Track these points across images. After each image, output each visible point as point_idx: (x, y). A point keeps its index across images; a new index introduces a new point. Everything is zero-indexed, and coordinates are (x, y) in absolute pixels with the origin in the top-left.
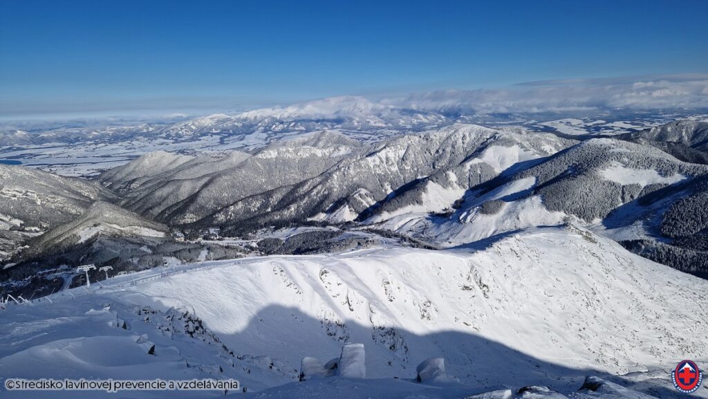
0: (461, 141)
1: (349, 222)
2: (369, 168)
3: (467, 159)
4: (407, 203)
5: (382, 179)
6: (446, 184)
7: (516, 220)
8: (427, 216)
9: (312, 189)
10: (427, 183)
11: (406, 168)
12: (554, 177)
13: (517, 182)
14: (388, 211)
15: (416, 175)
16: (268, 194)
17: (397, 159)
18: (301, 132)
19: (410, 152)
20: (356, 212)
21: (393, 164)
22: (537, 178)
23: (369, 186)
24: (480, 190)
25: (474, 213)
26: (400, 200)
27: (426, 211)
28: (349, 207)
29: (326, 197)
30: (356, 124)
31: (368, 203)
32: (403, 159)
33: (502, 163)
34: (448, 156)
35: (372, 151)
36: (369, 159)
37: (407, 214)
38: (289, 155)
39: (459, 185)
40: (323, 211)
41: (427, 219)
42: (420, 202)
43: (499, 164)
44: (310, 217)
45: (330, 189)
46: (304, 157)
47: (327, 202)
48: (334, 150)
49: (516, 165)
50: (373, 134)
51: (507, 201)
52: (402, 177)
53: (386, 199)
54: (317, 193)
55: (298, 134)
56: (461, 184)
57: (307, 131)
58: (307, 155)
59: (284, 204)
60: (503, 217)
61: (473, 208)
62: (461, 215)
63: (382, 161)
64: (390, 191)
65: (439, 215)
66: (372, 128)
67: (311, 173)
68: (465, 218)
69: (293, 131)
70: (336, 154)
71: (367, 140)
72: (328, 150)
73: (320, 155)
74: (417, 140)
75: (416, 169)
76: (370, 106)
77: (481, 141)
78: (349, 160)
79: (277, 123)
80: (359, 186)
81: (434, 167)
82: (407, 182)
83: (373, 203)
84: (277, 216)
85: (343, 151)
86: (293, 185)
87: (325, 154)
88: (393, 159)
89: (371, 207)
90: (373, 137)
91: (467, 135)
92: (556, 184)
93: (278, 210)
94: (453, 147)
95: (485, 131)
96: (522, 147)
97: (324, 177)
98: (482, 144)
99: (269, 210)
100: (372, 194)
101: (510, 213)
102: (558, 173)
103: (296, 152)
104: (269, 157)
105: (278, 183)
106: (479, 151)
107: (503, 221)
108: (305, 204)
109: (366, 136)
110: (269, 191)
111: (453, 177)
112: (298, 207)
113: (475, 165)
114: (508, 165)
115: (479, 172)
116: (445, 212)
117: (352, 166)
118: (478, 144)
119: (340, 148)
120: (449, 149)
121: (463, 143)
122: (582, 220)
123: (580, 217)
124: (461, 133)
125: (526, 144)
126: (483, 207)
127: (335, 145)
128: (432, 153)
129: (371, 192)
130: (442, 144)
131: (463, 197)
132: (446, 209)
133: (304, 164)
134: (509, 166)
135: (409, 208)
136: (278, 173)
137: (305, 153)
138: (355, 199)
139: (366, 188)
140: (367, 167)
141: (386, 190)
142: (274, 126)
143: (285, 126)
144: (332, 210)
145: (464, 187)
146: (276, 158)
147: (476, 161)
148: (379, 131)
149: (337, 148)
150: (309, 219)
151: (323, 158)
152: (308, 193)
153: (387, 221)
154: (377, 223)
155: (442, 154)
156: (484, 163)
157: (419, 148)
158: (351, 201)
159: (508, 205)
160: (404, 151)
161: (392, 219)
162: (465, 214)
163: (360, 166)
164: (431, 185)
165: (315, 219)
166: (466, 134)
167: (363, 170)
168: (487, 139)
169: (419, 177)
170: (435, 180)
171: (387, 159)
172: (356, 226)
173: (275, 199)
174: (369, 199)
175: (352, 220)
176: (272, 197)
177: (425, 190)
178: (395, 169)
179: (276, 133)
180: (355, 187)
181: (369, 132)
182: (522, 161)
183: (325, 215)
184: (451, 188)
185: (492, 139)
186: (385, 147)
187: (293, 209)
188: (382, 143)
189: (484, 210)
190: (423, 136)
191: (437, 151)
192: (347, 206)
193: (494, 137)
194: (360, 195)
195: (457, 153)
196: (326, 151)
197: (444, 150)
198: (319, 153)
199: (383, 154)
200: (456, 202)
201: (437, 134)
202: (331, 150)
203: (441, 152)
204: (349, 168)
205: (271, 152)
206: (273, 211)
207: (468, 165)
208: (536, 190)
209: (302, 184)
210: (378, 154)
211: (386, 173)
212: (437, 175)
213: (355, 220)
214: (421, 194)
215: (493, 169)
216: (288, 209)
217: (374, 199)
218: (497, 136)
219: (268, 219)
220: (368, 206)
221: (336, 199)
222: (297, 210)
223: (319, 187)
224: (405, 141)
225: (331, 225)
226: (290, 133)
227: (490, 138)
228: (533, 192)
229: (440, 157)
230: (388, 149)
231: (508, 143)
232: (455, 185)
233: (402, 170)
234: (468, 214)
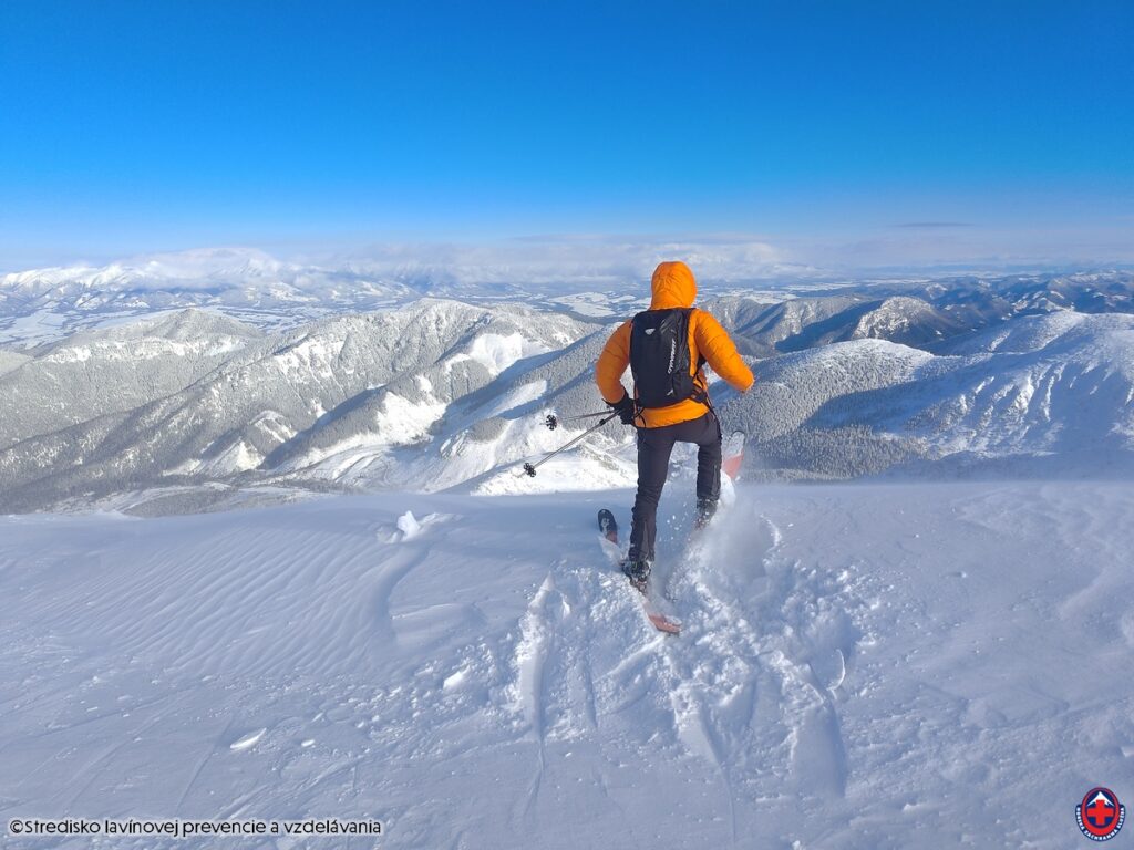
0: (433, 326)
1: (249, 472)
2: (281, 374)
3: (447, 354)
4: (352, 432)
5: (307, 392)
6: (415, 396)
7: (524, 446)
8: (387, 449)
9: (170, 417)
10: (384, 397)
11: (348, 372)
12: (571, 379)
13: (521, 389)
14: (320, 447)
15: (366, 384)
16: (76, 432)
17: (330, 357)
18: (140, 311)
19: (352, 344)
20: (261, 452)
21: (323, 366)
22: (549, 381)
23: (283, 406)
24: (469, 404)
25: (461, 440)
26: (340, 426)
27: (385, 442)
28: (247, 447)
29: (198, 430)
30: (250, 297)
31: (282, 435)
32: (340, 357)
33: (499, 361)
34: (417, 350)
35: (284, 344)
36: (280, 359)
37: (353, 449)
38: (117, 356)
39: (437, 397)
40: (195, 456)
41: (388, 455)
42: (374, 429)
43: (494, 362)
44: (168, 467)
45: (207, 415)
46: (150, 357)
47: (201, 439)
48: (211, 344)
49: (519, 363)
50: (285, 315)
51: (510, 419)
52: (341, 386)
53: (314, 426)
54: (181, 424)
55: (133, 315)
56: (439, 396)
57: (152, 310)
58: (155, 354)
59: (112, 447)
60: (504, 443)
61: (460, 432)
62: (442, 444)
63: (303, 362)
64: (321, 413)
65: (406, 447)
66: (280, 304)
67: (164, 387)
68: (449, 449)
69: (123, 309)
70: (214, 351)
71: (273, 324)
72: (197, 344)
73: (181, 353)
74: (363, 324)
75: (364, 374)
76: (275, 265)
77: (466, 326)
78: (242, 362)
79: (87, 295)
80: (263, 407)
81: (394, 370)
82: (350, 396)
83: (292, 435)
84: (97, 473)
85: (228, 345)
86: (130, 412)
87: (191, 351)
88: (322, 358)
89: (289, 441)
90: (285, 319)
91: (443, 316)
92: (574, 390)
93: (100, 460)
94: (423, 335)
95: (471, 311)
96: (526, 336)
97: (192, 394)
98: (467, 331)
99: (80, 461)
100: (288, 418)
101: (514, 436)
102: (576, 374)
103: (132, 349)
104: (73, 360)
105: (96, 408)
106: (464, 342)
107: (506, 449)
108: (155, 445)
109: (272, 318)
110: (76, 425)
111: (425, 384)
112: (142, 452)
113: (459, 364)
114: (509, 362)
115: (466, 375)
116: (416, 442)
117: (248, 371)
118: (461, 331)
119: (221, 340)
120: (416, 340)
121: (438, 329)
122: (611, 439)
123: (607, 435)
124: (433, 313)
125: (530, 331)
126: (474, 429)
127: (211, 335)
128: (390, 346)
129: (288, 416)
130: (404, 332)
131: (444, 416)
132: (417, 437)
133: (150, 371)
134: (509, 365)
135: (355, 440)
136: (94, 391)
137: (150, 350)
138: (257, 430)
139: (277, 410)
140: (276, 373)
141: (314, 412)
142: (80, 301)
143: (105, 300)
144: (213, 453)
145: (444, 400)
146: (89, 362)
147: (460, 358)
148: (296, 309)
149: (217, 342)
150: (166, 473)
151: (189, 357)
152: (162, 424)
153: (319, 463)
154: (302, 469)
155: (406, 348)
156: (473, 361)
157: (367, 339)
158: (249, 434)
159: (511, 423)
160: (341, 344)
161: (327, 460)
162: (448, 442)
163: (263, 372)
164: (392, 401)
165: (180, 471)
166: (442, 313)
167: (270, 379)
168: (475, 323)
169: (371, 387)
170: (396, 389)
171: (313, 358)
172: (263, 477)
173: (90, 441)
174: (284, 429)
175: (253, 468)
176: (84, 437)
177: (382, 408)
178: (327, 374)
179: (85, 313)
180: (256, 409)
181: (277, 310)
182: (527, 356)
183: (199, 462)
184: (423, 403)
185: (482, 323)
186: (306, 338)
187: (131, 456)
188: (303, 330)
189: (479, 435)
190: (371, 319)
191: (398, 344)
192: (242, 444)
193: (483, 319)
194: (268, 423)
195: (429, 345)
196: (195, 347)
197: (408, 342)
198: (179, 349)
199: (304, 349)
200: (434, 424)
201: (396, 315)
202: (204, 344)
203: (403, 344)
204: (241, 376)
205: (76, 350)
206: (87, 462)
207: (448, 365)
208: (548, 399)
209: (149, 408)
210: (295, 349)
211: (312, 381)
212: (402, 382)
213: (259, 468)
214: (375, 415)
215: (487, 369)
216: (121, 457)
217: (294, 428)
218: (489, 318)
219: (77, 478)
220: (283, 441)
221: (220, 433)
222: (140, 458)
223: (184, 413)
224: (341, 327)
225: (214, 480)
226: (117, 314)
227: (479, 321)
228: (544, 403)
229: (404, 352)
230: (313, 341)
231: (505, 329)
232: (430, 397)
233: (339, 376)
234: (453, 442)
